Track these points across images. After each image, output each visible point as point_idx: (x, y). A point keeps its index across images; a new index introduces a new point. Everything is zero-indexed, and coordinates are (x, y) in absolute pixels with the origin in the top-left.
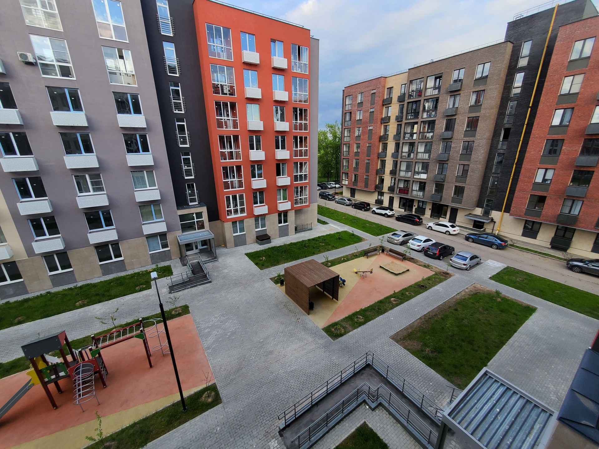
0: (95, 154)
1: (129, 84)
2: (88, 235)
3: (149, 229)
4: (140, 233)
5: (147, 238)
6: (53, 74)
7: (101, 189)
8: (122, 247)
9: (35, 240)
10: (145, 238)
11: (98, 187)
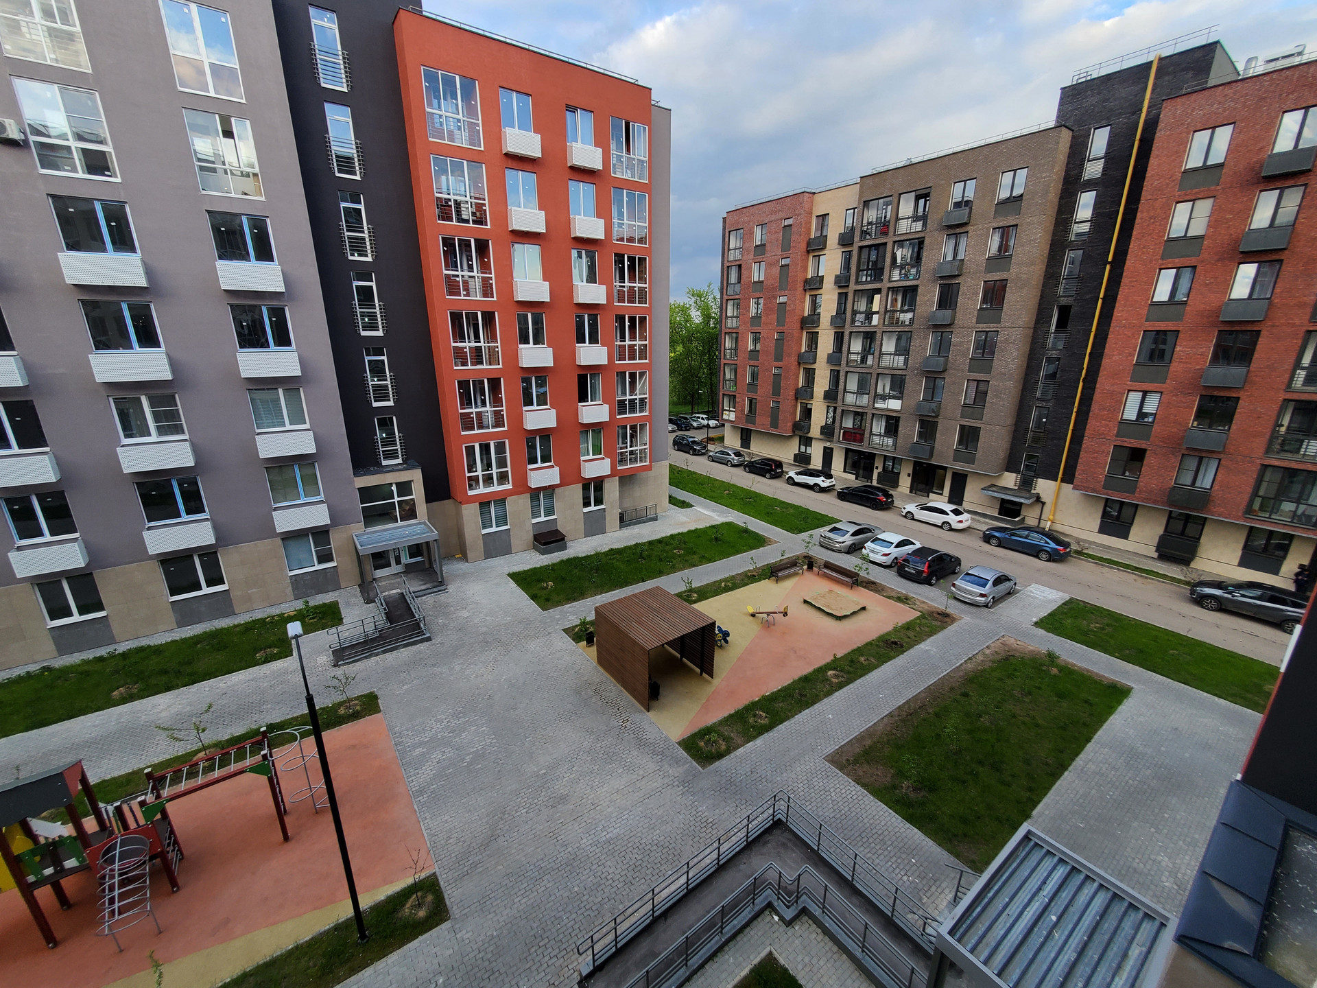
0: (163, 349)
1: (246, 194)
2: (145, 533)
3: (288, 519)
4: (268, 529)
5: (283, 539)
6: (66, 168)
7: (178, 430)
8: (225, 562)
9: (16, 546)
10: (278, 541)
11: (169, 423)
